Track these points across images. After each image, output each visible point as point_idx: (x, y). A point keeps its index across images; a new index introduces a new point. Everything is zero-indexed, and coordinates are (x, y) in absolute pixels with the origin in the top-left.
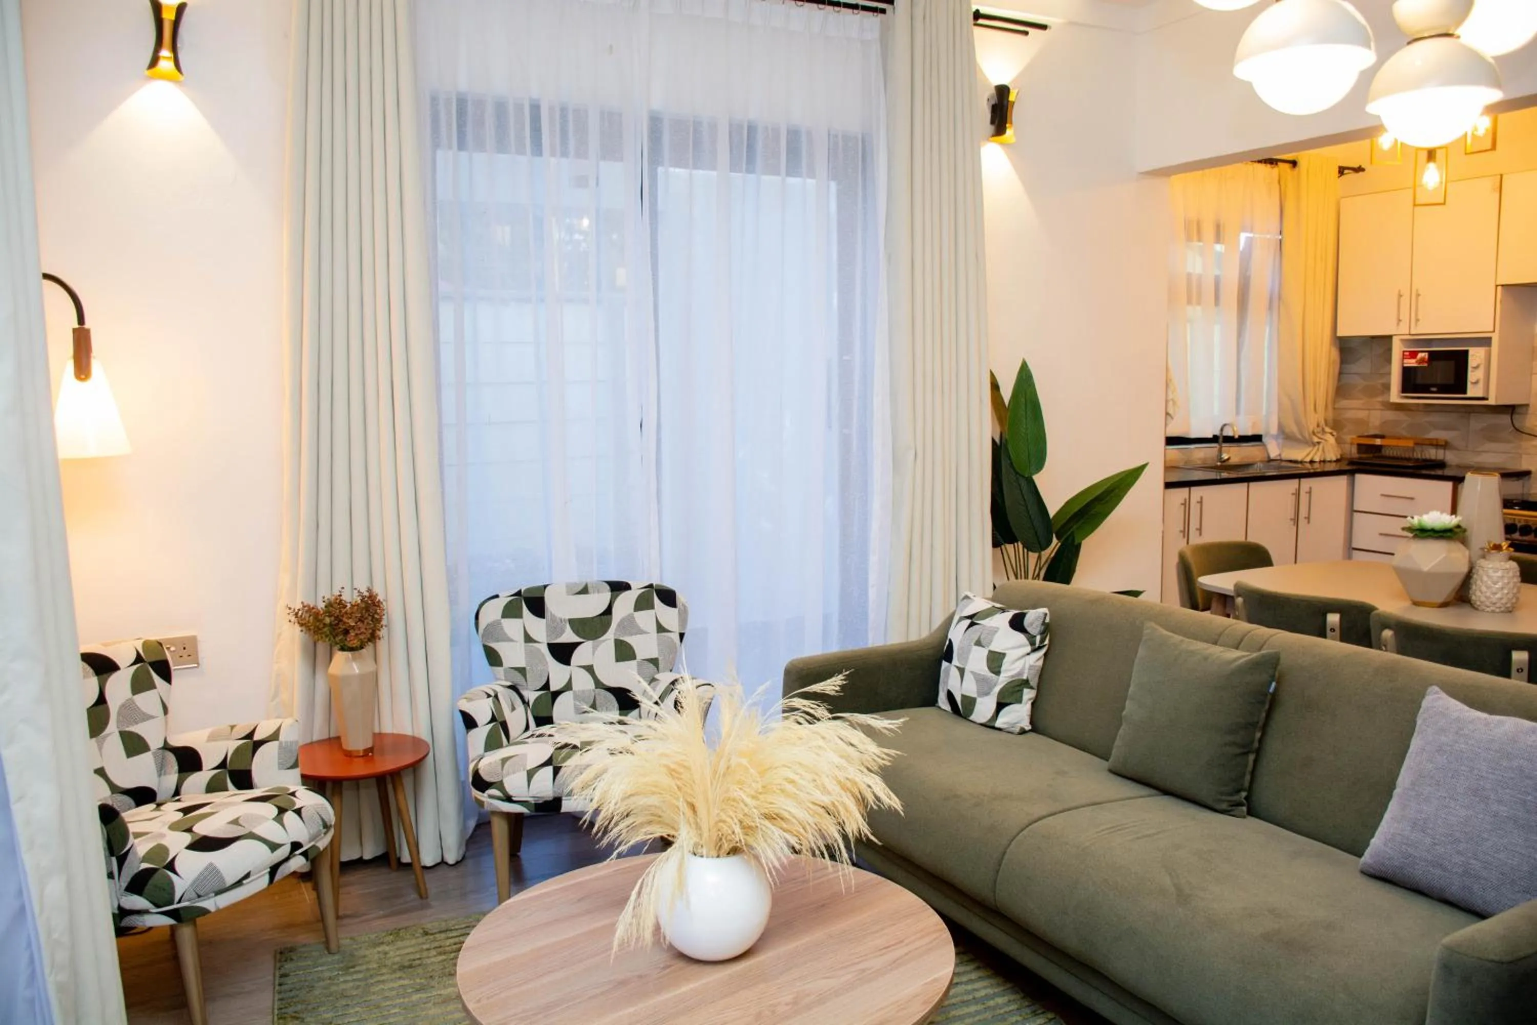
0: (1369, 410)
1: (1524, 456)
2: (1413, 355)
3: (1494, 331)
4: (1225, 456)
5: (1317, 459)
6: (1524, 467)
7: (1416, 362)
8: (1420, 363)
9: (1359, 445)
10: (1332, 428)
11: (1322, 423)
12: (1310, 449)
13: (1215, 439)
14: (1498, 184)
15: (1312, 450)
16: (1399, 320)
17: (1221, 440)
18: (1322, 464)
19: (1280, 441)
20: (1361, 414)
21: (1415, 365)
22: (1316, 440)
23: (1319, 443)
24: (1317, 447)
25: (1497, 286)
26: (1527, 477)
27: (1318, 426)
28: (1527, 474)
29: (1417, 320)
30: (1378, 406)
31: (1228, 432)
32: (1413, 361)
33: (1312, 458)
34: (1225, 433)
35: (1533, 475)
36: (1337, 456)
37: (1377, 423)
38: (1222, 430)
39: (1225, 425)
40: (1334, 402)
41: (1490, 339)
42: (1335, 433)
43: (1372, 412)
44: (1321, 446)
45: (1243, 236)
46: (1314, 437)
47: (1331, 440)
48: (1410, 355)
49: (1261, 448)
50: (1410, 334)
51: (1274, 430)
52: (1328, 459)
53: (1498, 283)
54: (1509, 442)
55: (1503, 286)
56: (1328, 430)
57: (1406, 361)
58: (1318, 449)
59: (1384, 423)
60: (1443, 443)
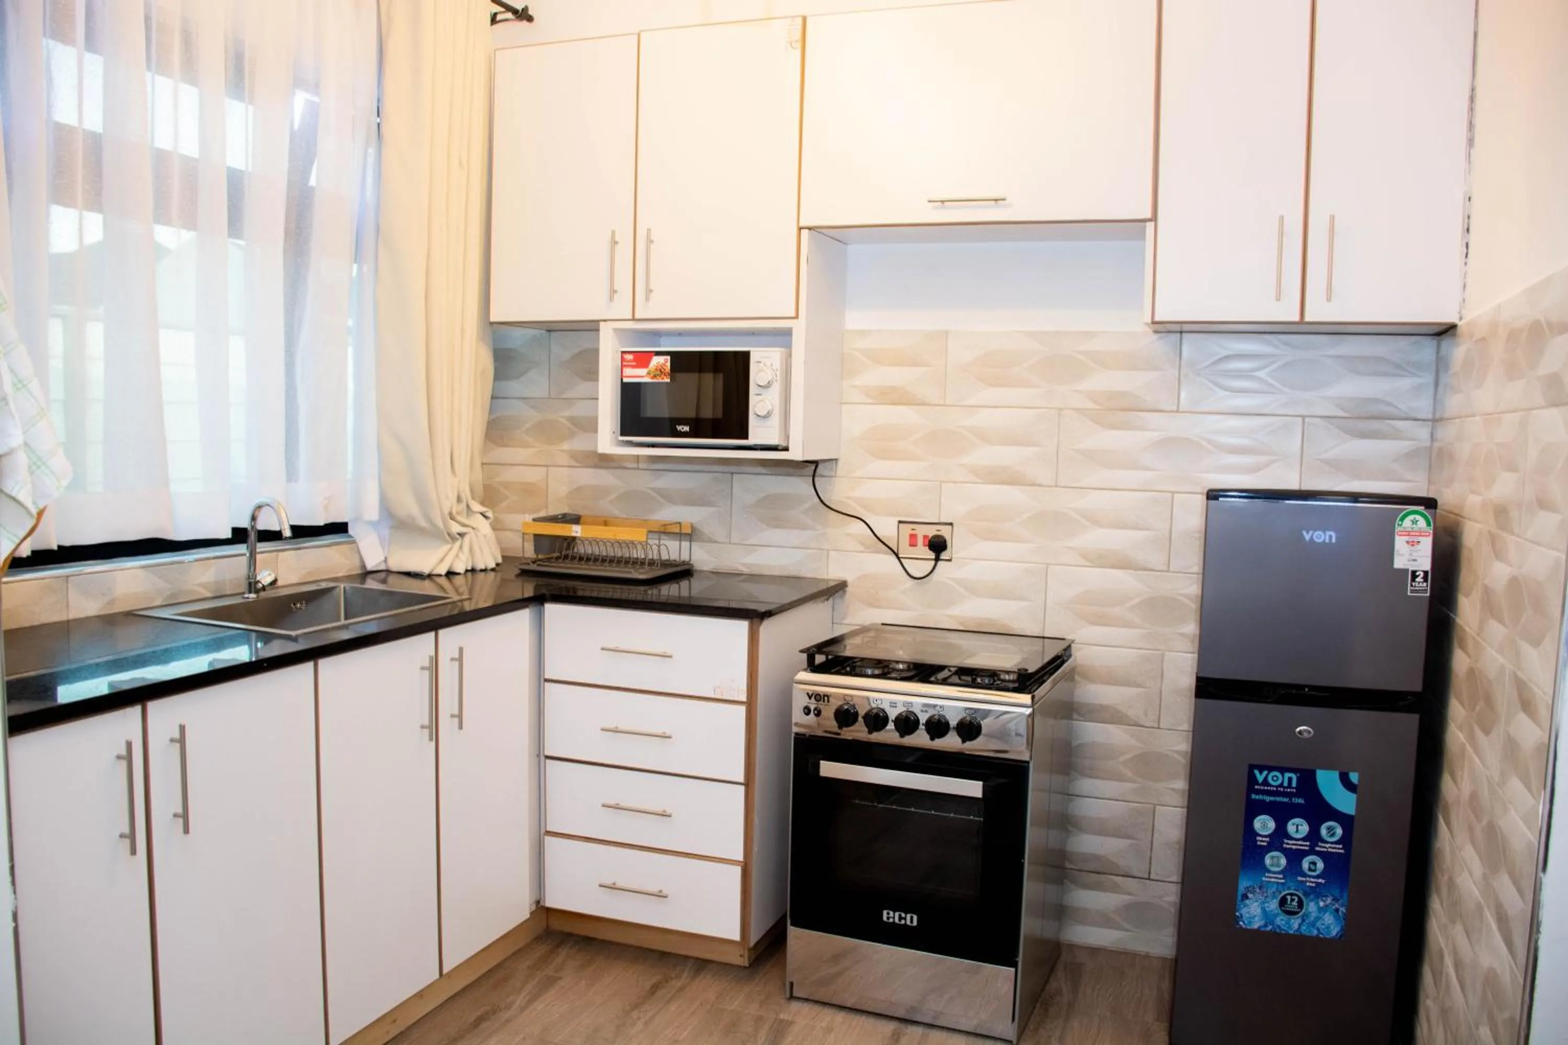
0: (546, 466)
1: (833, 554)
2: (642, 359)
3: (797, 317)
4: (265, 578)
5: (460, 568)
6: (833, 573)
7: (649, 373)
8: (655, 377)
9: (538, 538)
10: (482, 503)
11: (466, 494)
12: (446, 547)
13: (239, 535)
14: (798, 35)
15: (451, 549)
16: (613, 292)
17: (253, 536)
18: (469, 574)
19: (386, 532)
20: (533, 475)
21: (647, 380)
22: (456, 528)
23: (461, 535)
24: (458, 544)
25: (800, 229)
26: (841, 592)
27: (459, 500)
28: (840, 587)
29: (649, 291)
30: (564, 459)
31: (267, 522)
32: (642, 372)
33: (450, 567)
34: (262, 525)
35: (849, 589)
36: (495, 559)
37: (563, 490)
38: (254, 518)
39: (259, 507)
40: (485, 450)
41: (788, 333)
42: (490, 514)
43: (550, 469)
44: (467, 539)
45: (301, 99)
46: (453, 523)
47: (484, 527)
48: (634, 360)
49: (344, 548)
50: (633, 319)
51: (372, 512)
52: (480, 566)
53: (802, 224)
54: (804, 527)
55: (810, 229)
56: (477, 507)
57: (628, 371)
58: (461, 547)
59: (578, 491)
60: (689, 531)
